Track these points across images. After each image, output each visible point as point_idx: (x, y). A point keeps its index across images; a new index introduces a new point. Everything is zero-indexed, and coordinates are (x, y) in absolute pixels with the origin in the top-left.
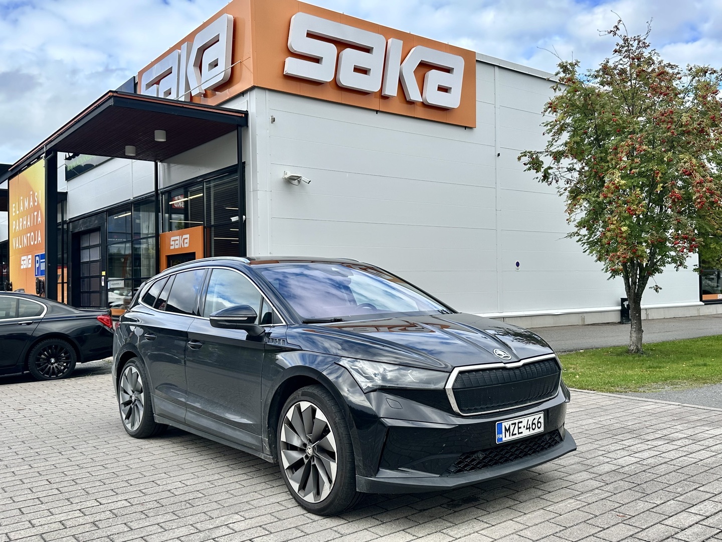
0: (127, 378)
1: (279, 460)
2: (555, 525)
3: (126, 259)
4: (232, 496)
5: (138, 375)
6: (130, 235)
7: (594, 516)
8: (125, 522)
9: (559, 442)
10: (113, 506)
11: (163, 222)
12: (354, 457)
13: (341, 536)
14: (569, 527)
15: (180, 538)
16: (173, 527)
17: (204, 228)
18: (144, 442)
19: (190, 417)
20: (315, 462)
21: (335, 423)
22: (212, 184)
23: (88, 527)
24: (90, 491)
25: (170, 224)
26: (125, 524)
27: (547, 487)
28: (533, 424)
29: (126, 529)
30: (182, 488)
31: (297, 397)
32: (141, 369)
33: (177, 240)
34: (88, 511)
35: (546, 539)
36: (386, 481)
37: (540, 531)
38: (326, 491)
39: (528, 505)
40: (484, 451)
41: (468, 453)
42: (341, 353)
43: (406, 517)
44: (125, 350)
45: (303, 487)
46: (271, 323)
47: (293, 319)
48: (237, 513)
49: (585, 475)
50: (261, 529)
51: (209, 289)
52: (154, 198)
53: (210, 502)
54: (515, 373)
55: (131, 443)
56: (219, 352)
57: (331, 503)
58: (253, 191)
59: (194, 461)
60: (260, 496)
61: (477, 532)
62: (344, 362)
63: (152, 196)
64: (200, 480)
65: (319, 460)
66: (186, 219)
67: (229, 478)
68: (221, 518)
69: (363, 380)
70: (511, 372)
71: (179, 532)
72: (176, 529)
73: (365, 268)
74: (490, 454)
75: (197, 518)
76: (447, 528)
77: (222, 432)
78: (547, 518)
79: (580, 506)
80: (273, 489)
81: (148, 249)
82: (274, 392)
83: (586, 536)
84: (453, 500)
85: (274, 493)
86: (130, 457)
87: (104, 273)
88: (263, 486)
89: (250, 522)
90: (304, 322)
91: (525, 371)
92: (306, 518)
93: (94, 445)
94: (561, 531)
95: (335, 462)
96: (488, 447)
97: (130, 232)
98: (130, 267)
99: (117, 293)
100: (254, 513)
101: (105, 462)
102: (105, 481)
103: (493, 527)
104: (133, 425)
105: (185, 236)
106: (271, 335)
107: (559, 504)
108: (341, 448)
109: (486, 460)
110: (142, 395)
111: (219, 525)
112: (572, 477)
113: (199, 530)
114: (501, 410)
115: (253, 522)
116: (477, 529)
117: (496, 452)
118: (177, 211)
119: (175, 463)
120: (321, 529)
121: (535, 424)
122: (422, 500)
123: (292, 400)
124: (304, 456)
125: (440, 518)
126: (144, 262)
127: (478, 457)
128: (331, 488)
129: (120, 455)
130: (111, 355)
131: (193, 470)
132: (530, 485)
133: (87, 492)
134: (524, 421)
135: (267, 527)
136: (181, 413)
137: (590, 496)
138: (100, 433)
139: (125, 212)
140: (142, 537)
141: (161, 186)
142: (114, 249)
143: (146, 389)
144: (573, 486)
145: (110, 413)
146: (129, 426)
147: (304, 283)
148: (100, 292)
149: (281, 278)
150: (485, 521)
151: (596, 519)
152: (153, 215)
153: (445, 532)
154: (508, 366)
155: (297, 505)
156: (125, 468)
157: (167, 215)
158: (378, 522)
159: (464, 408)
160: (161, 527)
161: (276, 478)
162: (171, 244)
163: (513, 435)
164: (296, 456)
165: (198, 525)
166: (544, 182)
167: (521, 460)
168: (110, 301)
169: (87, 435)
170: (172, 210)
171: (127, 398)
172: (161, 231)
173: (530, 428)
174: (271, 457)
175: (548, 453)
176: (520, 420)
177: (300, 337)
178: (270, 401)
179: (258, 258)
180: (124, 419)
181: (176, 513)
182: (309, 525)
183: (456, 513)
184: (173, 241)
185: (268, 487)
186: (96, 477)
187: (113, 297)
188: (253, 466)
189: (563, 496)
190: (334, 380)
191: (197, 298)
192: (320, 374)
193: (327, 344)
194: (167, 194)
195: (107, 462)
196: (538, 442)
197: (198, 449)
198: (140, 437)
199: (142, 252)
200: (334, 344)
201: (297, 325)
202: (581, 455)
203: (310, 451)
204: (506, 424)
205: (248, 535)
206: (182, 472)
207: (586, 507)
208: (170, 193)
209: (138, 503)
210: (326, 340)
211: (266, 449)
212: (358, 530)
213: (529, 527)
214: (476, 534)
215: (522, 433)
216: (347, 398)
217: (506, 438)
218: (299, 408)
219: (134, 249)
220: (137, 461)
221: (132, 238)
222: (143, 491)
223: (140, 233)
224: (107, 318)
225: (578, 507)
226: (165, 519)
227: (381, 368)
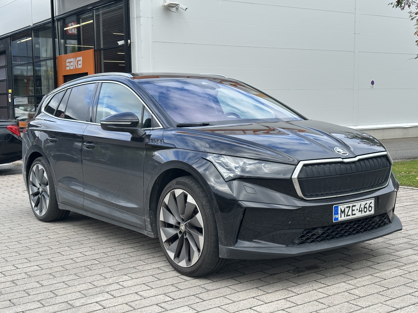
0: (35, 174)
1: (159, 236)
2: (380, 286)
3: (28, 80)
4: (121, 263)
5: (44, 171)
6: (32, 59)
7: (413, 281)
8: (37, 280)
9: (387, 224)
10: (27, 270)
11: (59, 46)
12: (217, 231)
13: (207, 291)
14: (391, 288)
15: (81, 292)
16: (76, 284)
17: (95, 51)
18: (50, 225)
19: (87, 203)
20: (187, 236)
21: (202, 206)
22: (101, 12)
23: (8, 284)
24: (9, 259)
25: (66, 48)
26: (38, 282)
27: (377, 260)
28: (365, 207)
29: (38, 285)
30: (82, 258)
31: (172, 186)
32: (46, 166)
33: (72, 62)
34: (7, 273)
35: (370, 296)
36: (243, 249)
37: (366, 290)
38: (196, 258)
39: (359, 272)
40: (323, 228)
41: (309, 229)
42: (208, 150)
43: (259, 279)
44: (33, 151)
45: (178, 255)
46: (151, 127)
47: (169, 124)
48: (125, 275)
49: (410, 252)
50: (145, 285)
51: (100, 101)
52: (50, 25)
53: (104, 267)
54: (351, 167)
55: (39, 226)
56: (110, 154)
57: (200, 267)
58: (137, 17)
59: (91, 238)
60: (144, 264)
61: (315, 290)
62: (210, 158)
63: (49, 23)
64: (96, 252)
65: (190, 234)
66: (79, 43)
67: (120, 251)
68: (113, 278)
69: (225, 172)
70: (348, 166)
71: (80, 288)
72: (78, 286)
73: (235, 84)
74: (327, 230)
75: (94, 278)
76: (292, 287)
77: (113, 214)
78: (374, 281)
79: (402, 274)
80: (154, 259)
81: (47, 71)
82: (153, 182)
83: (404, 294)
84: (298, 268)
85: (155, 262)
86: (39, 236)
87: (10, 91)
88: (147, 256)
89: (136, 281)
90: (178, 126)
91: (360, 165)
92: (180, 279)
93: (10, 226)
94: (384, 291)
95: (202, 236)
96: (326, 225)
97: (31, 56)
98: (32, 87)
99: (22, 109)
100: (139, 275)
101: (20, 239)
102: (20, 252)
103: (329, 287)
104: (41, 211)
105: (78, 59)
106: (151, 137)
107: (385, 272)
108: (207, 224)
109: (325, 235)
110: (48, 187)
111: (112, 283)
112: (399, 253)
113: (96, 286)
114: (338, 196)
115: (138, 281)
116: (315, 288)
117: (333, 229)
118: (72, 37)
119: (76, 240)
120: (192, 286)
121: (366, 208)
122: (273, 267)
123: (168, 188)
124: (178, 232)
125: (286, 280)
126: (44, 82)
127: (317, 232)
128: (200, 256)
129: (32, 234)
130: (20, 158)
131: (91, 245)
132: (363, 258)
133: (6, 260)
134: (358, 205)
135: (150, 284)
136: (80, 201)
137: (411, 267)
138: (14, 218)
139: (25, 38)
140: (51, 291)
141: (56, 13)
142: (18, 70)
143: (51, 182)
144: (399, 259)
145: (22, 203)
146: (38, 212)
147: (184, 96)
148: (8, 108)
149: (165, 91)
150: (323, 282)
151: (414, 283)
152: (50, 40)
153: (289, 289)
154: (346, 160)
155: (173, 269)
156: (36, 243)
157: (62, 41)
158: (237, 282)
159: (307, 194)
160: (66, 284)
161: (157, 251)
162: (67, 65)
163: (347, 216)
164: (172, 232)
165: (95, 283)
166: (398, 7)
167: (354, 236)
168: (16, 115)
169: (4, 220)
170: (66, 36)
171: (35, 190)
172: (57, 55)
173: (362, 211)
174: (152, 233)
175: (377, 232)
176: (354, 204)
177: (175, 138)
178: (150, 189)
179: (141, 74)
180: (33, 207)
181: (77, 274)
182: (182, 283)
183: (300, 277)
184: (68, 62)
185: (150, 257)
186: (13, 249)
187: (19, 112)
188: (138, 242)
189: (389, 266)
190: (203, 172)
191: (89, 108)
192: (191, 167)
193: (198, 144)
194: (62, 21)
195: (21, 239)
196: (369, 223)
197: (95, 230)
198: (47, 221)
199: (43, 74)
200: (203, 143)
201: (172, 128)
202: (409, 237)
203: (183, 227)
204: (341, 207)
205: (134, 290)
206: (82, 246)
207: (408, 274)
208: (64, 20)
209: (47, 267)
210: (198, 140)
211: (148, 227)
212: (221, 287)
213: (358, 287)
214: (315, 291)
215: (355, 214)
216: (214, 187)
217: (342, 218)
218: (174, 195)
219: (34, 71)
220: (45, 238)
221: (33, 60)
222: (51, 259)
223: (40, 57)
224: (15, 127)
225: (400, 274)
226: (69, 279)
227: (241, 162)
